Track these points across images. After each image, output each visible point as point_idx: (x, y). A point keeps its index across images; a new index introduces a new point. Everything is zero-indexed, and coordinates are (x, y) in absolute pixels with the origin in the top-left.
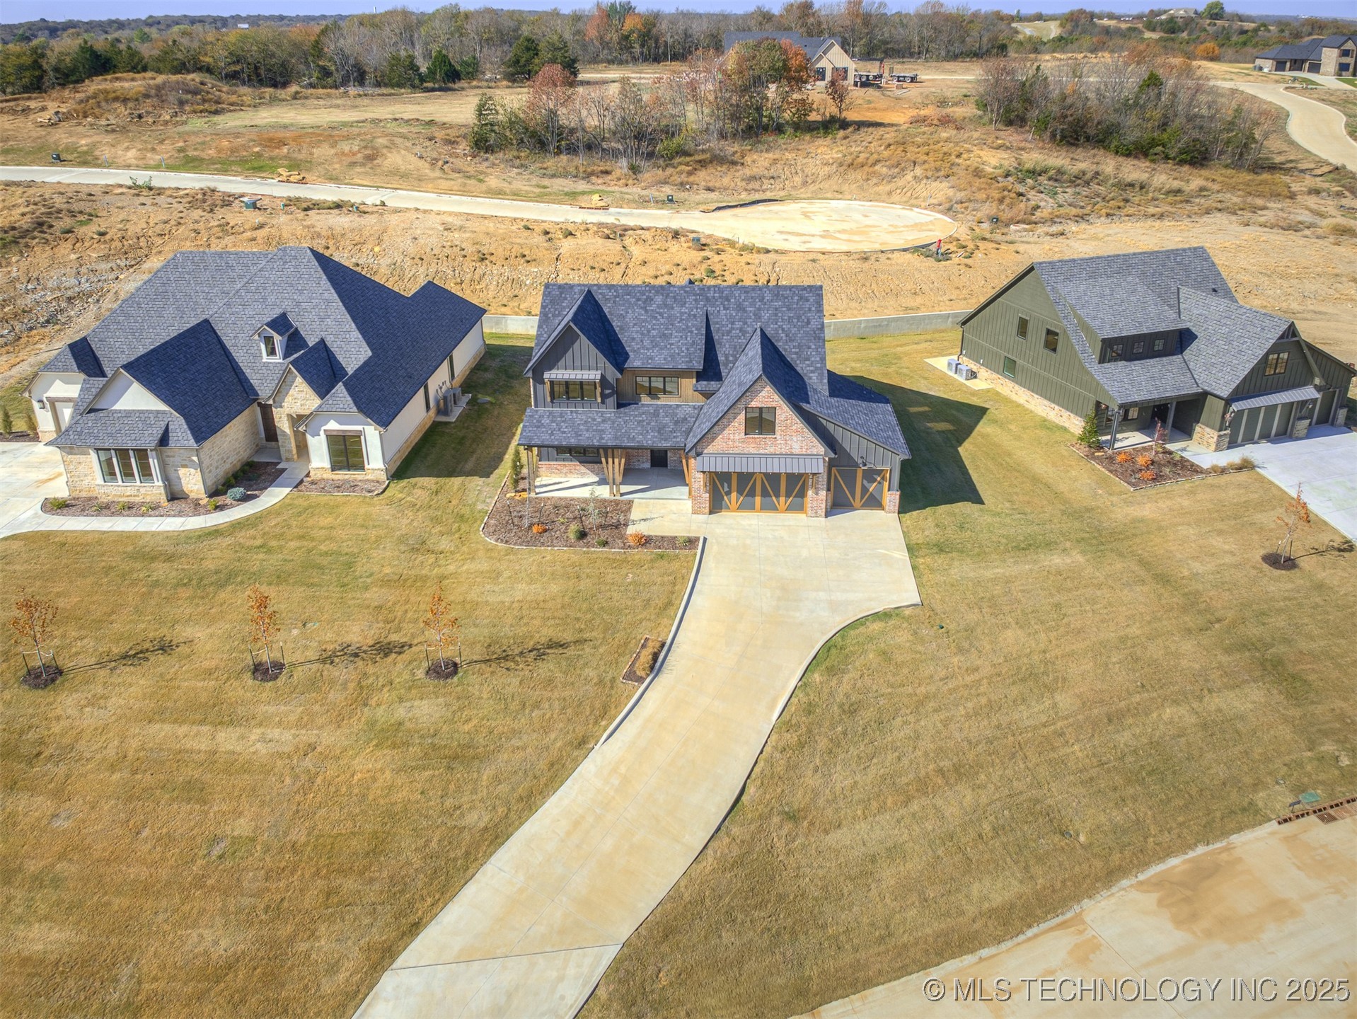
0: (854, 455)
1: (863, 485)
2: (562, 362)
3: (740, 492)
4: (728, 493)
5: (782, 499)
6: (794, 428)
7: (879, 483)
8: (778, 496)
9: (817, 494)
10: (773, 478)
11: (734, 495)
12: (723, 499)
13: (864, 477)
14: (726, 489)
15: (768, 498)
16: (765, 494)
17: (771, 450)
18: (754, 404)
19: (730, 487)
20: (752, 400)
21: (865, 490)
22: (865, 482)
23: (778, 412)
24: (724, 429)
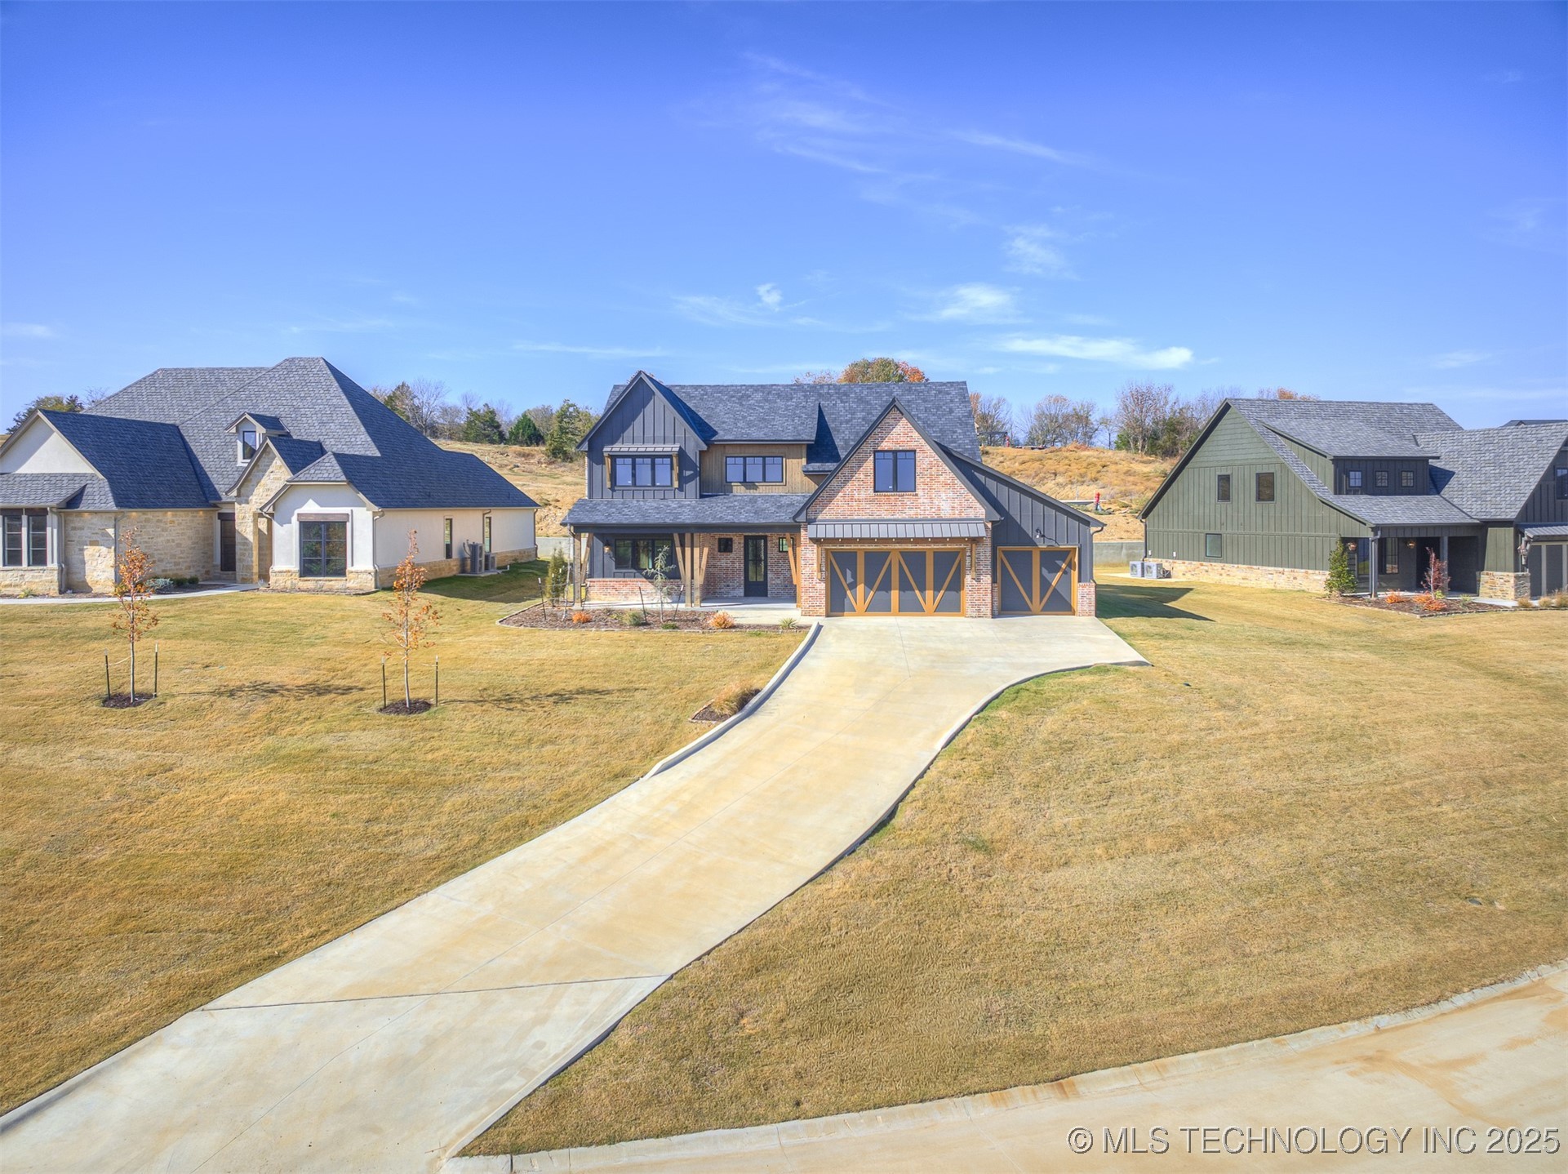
0: (1027, 527)
1: (1042, 577)
2: (628, 433)
3: (869, 584)
4: (853, 586)
5: (929, 593)
6: (942, 479)
7: (1065, 572)
8: (922, 589)
9: (978, 580)
10: (914, 560)
11: (861, 588)
12: (845, 595)
13: (1042, 565)
14: (850, 580)
15: (908, 592)
16: (905, 586)
17: (910, 513)
18: (885, 445)
19: (854, 576)
20: (883, 439)
21: (1045, 584)
22: (1045, 572)
23: (919, 456)
24: (845, 482)
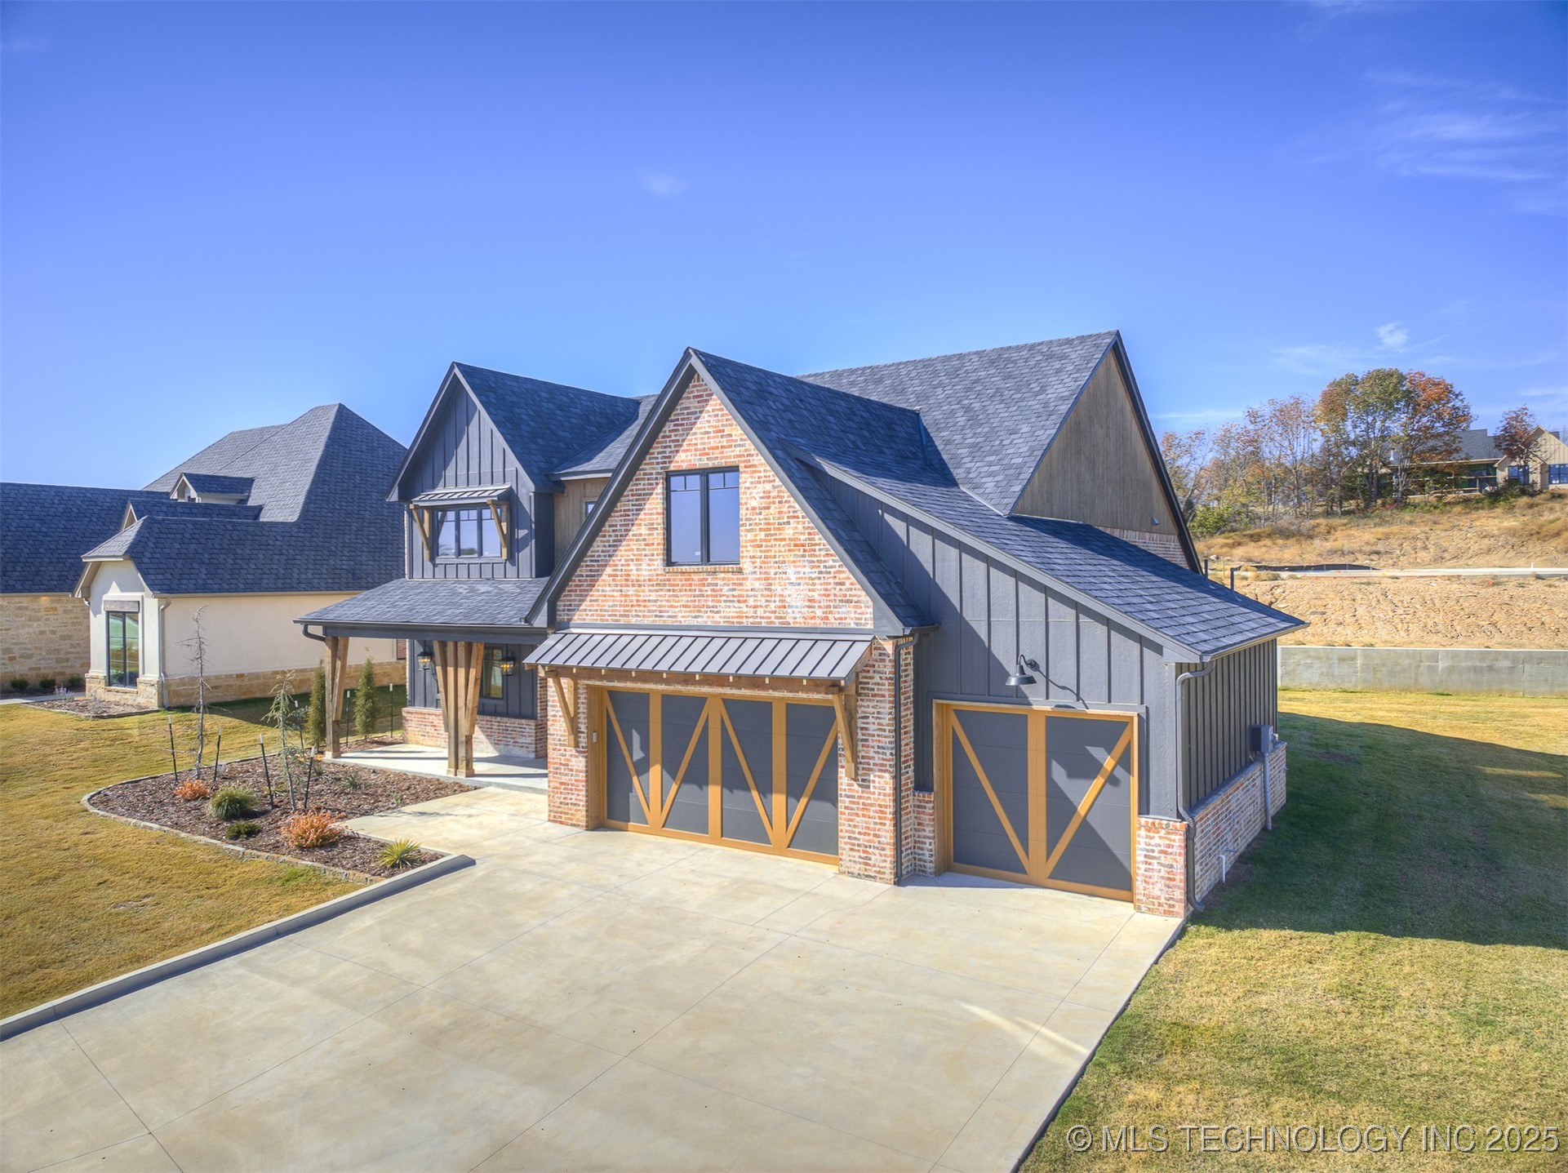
1: (1051, 785)
3: (670, 767)
4: (643, 767)
5: (778, 800)
6: (788, 532)
7: (1112, 780)
8: (766, 790)
9: (865, 785)
10: (748, 722)
11: (655, 771)
12: (630, 788)
13: (1052, 754)
14: (638, 754)
15: (739, 793)
16: (732, 781)
17: (727, 613)
18: (684, 459)
19: (645, 746)
20: (678, 445)
21: (1060, 808)
22: (1059, 773)
23: (745, 478)
24: (616, 545)
